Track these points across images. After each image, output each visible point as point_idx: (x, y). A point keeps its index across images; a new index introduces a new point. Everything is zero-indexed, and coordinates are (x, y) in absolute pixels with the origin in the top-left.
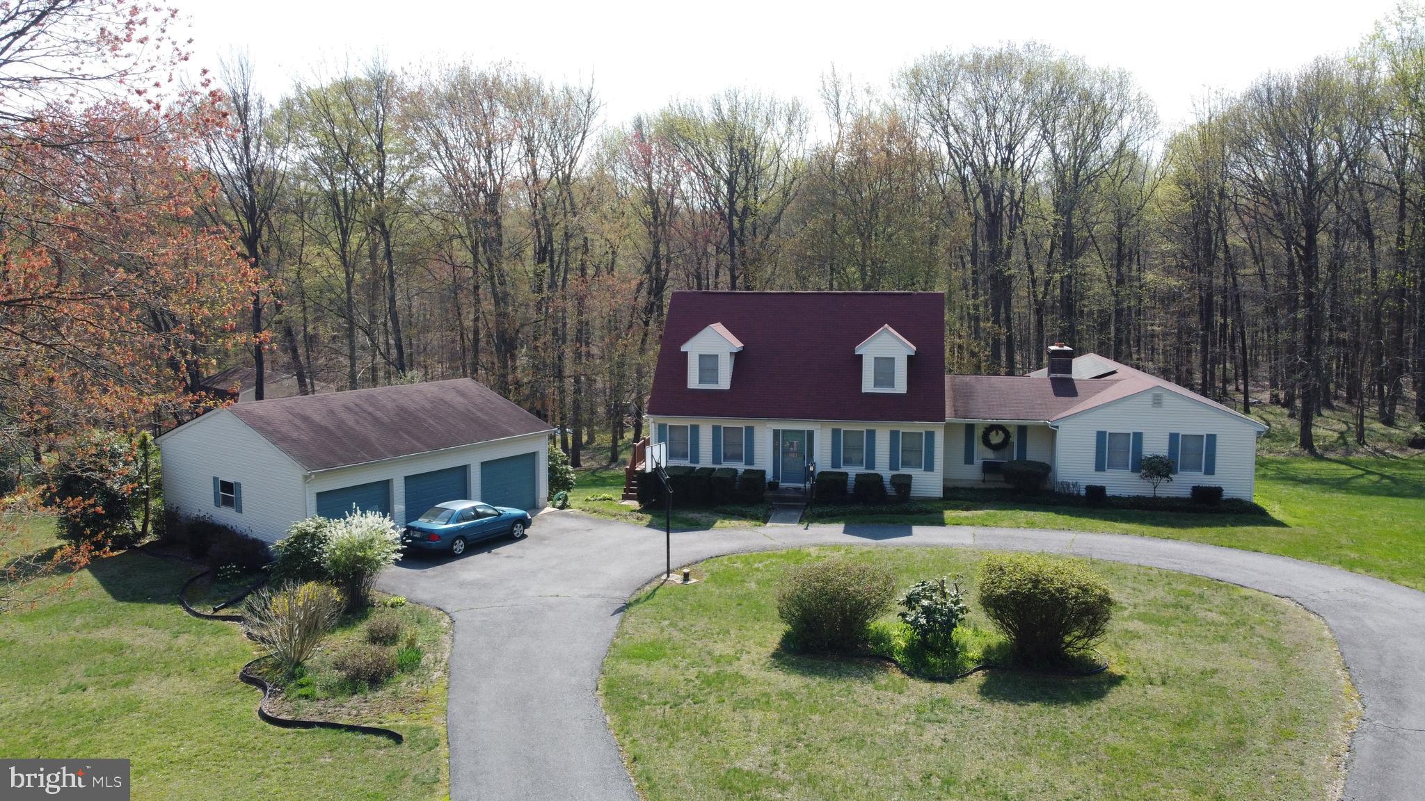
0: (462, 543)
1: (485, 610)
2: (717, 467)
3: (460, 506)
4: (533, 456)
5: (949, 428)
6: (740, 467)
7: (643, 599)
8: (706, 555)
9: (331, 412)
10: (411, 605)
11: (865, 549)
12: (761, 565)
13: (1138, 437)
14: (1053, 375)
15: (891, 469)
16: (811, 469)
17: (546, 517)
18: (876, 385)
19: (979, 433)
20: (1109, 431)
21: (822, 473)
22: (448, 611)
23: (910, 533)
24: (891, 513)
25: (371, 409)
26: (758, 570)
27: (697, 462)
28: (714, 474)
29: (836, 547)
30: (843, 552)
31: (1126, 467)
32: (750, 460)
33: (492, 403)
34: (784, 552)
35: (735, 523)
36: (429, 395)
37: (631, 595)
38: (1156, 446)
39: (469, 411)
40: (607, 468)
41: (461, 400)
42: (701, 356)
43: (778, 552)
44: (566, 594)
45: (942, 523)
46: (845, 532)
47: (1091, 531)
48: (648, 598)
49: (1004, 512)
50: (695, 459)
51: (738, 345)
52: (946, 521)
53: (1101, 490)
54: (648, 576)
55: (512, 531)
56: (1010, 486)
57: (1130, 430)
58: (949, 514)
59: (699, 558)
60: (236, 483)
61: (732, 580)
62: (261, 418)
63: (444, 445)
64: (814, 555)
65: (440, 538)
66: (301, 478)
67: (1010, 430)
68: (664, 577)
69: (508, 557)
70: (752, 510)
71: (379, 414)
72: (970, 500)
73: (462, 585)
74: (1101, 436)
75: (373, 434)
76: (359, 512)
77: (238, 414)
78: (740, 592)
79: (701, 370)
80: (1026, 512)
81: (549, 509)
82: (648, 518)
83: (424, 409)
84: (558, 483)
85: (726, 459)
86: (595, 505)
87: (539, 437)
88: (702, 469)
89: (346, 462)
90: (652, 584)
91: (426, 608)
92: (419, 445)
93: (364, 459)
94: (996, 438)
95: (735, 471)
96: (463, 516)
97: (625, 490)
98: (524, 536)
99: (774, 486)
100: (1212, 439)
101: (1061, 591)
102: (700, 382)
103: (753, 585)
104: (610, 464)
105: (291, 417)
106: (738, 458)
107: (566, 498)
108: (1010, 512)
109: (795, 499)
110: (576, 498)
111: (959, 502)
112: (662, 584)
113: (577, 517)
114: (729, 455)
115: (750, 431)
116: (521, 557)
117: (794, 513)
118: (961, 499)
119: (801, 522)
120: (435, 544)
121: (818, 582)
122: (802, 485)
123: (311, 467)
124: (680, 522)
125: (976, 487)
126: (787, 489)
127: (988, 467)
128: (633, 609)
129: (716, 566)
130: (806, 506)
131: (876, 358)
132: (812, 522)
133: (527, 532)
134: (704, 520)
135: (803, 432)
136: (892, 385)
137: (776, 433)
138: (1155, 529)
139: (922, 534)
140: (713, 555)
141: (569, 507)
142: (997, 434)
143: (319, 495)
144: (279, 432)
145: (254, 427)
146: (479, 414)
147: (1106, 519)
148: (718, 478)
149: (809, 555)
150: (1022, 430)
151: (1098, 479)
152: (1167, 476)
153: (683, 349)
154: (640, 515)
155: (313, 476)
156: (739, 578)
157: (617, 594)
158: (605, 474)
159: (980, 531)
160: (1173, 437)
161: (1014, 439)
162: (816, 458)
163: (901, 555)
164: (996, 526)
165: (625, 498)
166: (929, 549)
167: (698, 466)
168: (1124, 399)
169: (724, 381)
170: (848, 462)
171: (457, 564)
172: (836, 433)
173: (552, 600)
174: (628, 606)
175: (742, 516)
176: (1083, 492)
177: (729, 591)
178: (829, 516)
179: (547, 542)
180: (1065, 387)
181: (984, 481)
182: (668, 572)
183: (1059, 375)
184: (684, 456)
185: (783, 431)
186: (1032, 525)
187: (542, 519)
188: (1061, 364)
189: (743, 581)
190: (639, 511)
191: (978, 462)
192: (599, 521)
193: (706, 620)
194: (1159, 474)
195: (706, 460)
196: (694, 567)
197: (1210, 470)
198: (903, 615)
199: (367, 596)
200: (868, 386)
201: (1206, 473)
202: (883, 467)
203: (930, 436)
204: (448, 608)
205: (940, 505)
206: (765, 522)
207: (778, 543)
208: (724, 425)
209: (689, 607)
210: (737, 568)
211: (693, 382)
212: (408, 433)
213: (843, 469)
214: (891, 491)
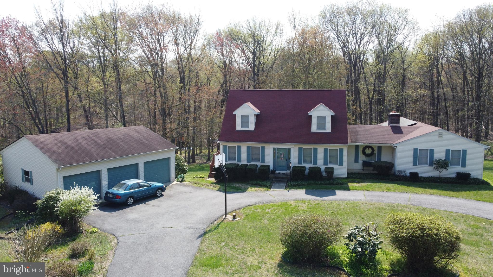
0: (132, 199)
1: (135, 236)
2: (249, 164)
3: (131, 182)
4: (168, 159)
5: (349, 147)
6: (259, 164)
7: (213, 230)
8: (243, 205)
9: (76, 140)
10: (101, 232)
11: (317, 202)
12: (269, 210)
13: (432, 151)
14: (391, 125)
15: (324, 164)
16: (290, 165)
17: (174, 186)
18: (317, 128)
19: (361, 149)
20: (419, 148)
21: (294, 167)
22: (117, 236)
23: (335, 194)
24: (326, 184)
25: (95, 138)
26: (268, 213)
27: (240, 162)
28: (247, 167)
29: (303, 201)
30: (306, 204)
31: (427, 164)
32: (263, 161)
33: (151, 136)
34: (280, 203)
35: (257, 189)
36: (123, 133)
37: (207, 227)
38: (440, 155)
39: (140, 139)
40: (206, 163)
41: (138, 135)
42: (242, 116)
43: (277, 204)
44: (177, 227)
45: (348, 189)
46: (306, 193)
47: (416, 193)
48: (215, 229)
49: (375, 184)
50: (239, 160)
51: (258, 112)
52: (350, 188)
53: (417, 174)
54: (216, 216)
55: (156, 193)
56: (375, 172)
57: (428, 148)
58: (351, 185)
59: (241, 206)
60: (30, 172)
61: (256, 218)
62: (42, 142)
63: (126, 155)
64: (293, 205)
65: (120, 197)
66: (55, 170)
67: (375, 148)
68: (224, 217)
69: (153, 206)
70: (264, 183)
71: (98, 141)
72: (359, 178)
73: (128, 221)
74: (415, 150)
75: (93, 149)
76: (77, 187)
77: (30, 140)
78: (260, 226)
79: (242, 122)
80: (385, 184)
81: (176, 182)
82: (218, 186)
83: (120, 138)
84: (180, 170)
85: (252, 160)
86: (196, 180)
87: (171, 151)
88: (242, 165)
89: (77, 162)
90: (218, 221)
91: (107, 234)
92: (114, 154)
93: (87, 161)
94: (368, 151)
95: (257, 166)
96: (132, 187)
97: (210, 174)
98: (162, 195)
99: (273, 172)
100: (465, 152)
101: (437, 235)
102: (242, 127)
103: (266, 222)
104: (207, 161)
105: (56, 142)
106: (258, 160)
107: (184, 177)
108: (378, 184)
109: (283, 178)
110: (188, 177)
111: (354, 179)
112: (223, 221)
113: (187, 186)
114: (254, 158)
115: (263, 148)
116: (159, 206)
117: (282, 184)
118: (355, 178)
119: (286, 188)
120: (118, 200)
121: (302, 227)
122: (285, 172)
123: (60, 165)
124: (232, 188)
125: (360, 172)
126: (279, 173)
127: (365, 164)
128: (208, 235)
129: (248, 211)
130: (288, 181)
131: (317, 117)
132: (291, 189)
133: (163, 193)
134: (243, 187)
135: (286, 149)
136: (325, 129)
137: (274, 149)
138: (445, 192)
139: (340, 194)
140: (247, 205)
141: (184, 181)
142: (369, 150)
143: (65, 178)
144: (48, 148)
145: (37, 146)
146: (144, 141)
147: (422, 187)
148: (250, 169)
149: (291, 205)
150: (380, 148)
151: (415, 169)
152: (445, 168)
153: (234, 113)
154: (215, 185)
155: (61, 169)
156: (259, 218)
157: (201, 226)
158: (204, 165)
159: (366, 193)
160: (448, 151)
161: (376, 152)
162: (292, 160)
163: (334, 205)
164: (373, 191)
165: (210, 177)
166: (346, 202)
167: (240, 164)
168: (425, 134)
169: (252, 127)
170: (305, 162)
171: (128, 209)
172: (300, 149)
173: (169, 230)
174: (205, 233)
175: (260, 186)
176: (408, 175)
177: (254, 225)
178: (298, 186)
179: (172, 198)
180: (397, 130)
181: (363, 170)
182: (226, 214)
183: (394, 125)
184: (235, 159)
185: (278, 148)
186: (389, 190)
187: (172, 187)
188: (394, 120)
189: (261, 219)
190: (214, 183)
191: (360, 162)
192: (197, 188)
193: (243, 242)
194: (442, 167)
195: (244, 161)
196: (238, 211)
197: (464, 165)
198: (347, 245)
199: (80, 227)
200: (314, 129)
201: (462, 167)
202: (320, 164)
203: (341, 150)
204: (118, 234)
205: (346, 180)
206: (270, 189)
207: (276, 199)
208: (252, 146)
209: (235, 234)
210: (258, 212)
211: (239, 127)
212: (110, 149)
213: (304, 165)
214: (324, 174)
